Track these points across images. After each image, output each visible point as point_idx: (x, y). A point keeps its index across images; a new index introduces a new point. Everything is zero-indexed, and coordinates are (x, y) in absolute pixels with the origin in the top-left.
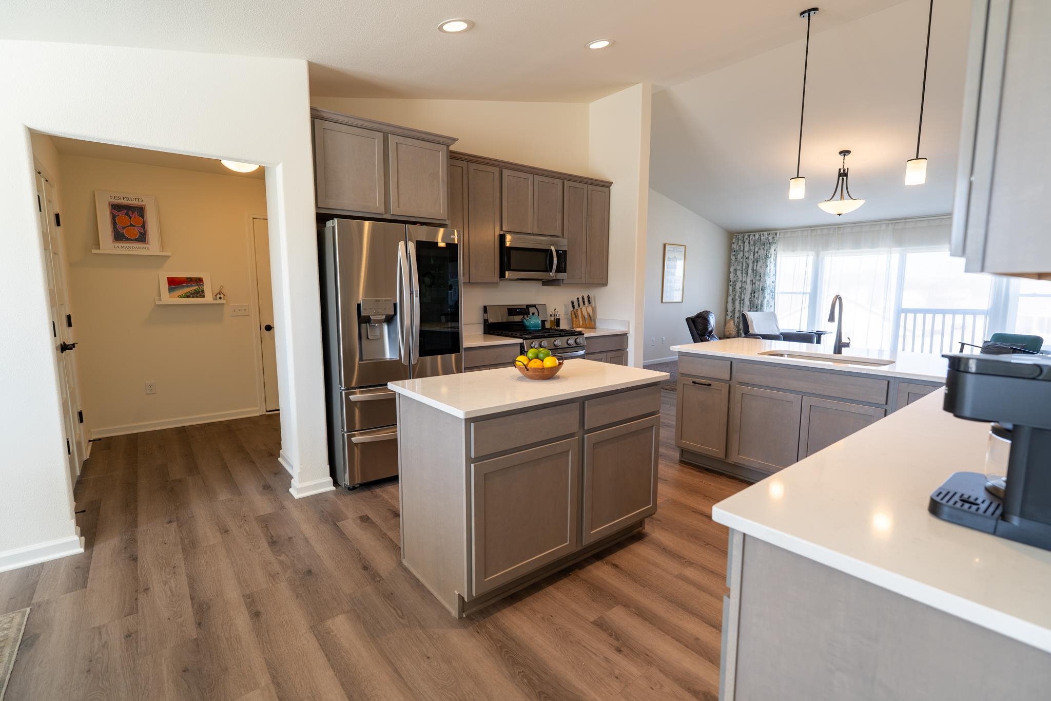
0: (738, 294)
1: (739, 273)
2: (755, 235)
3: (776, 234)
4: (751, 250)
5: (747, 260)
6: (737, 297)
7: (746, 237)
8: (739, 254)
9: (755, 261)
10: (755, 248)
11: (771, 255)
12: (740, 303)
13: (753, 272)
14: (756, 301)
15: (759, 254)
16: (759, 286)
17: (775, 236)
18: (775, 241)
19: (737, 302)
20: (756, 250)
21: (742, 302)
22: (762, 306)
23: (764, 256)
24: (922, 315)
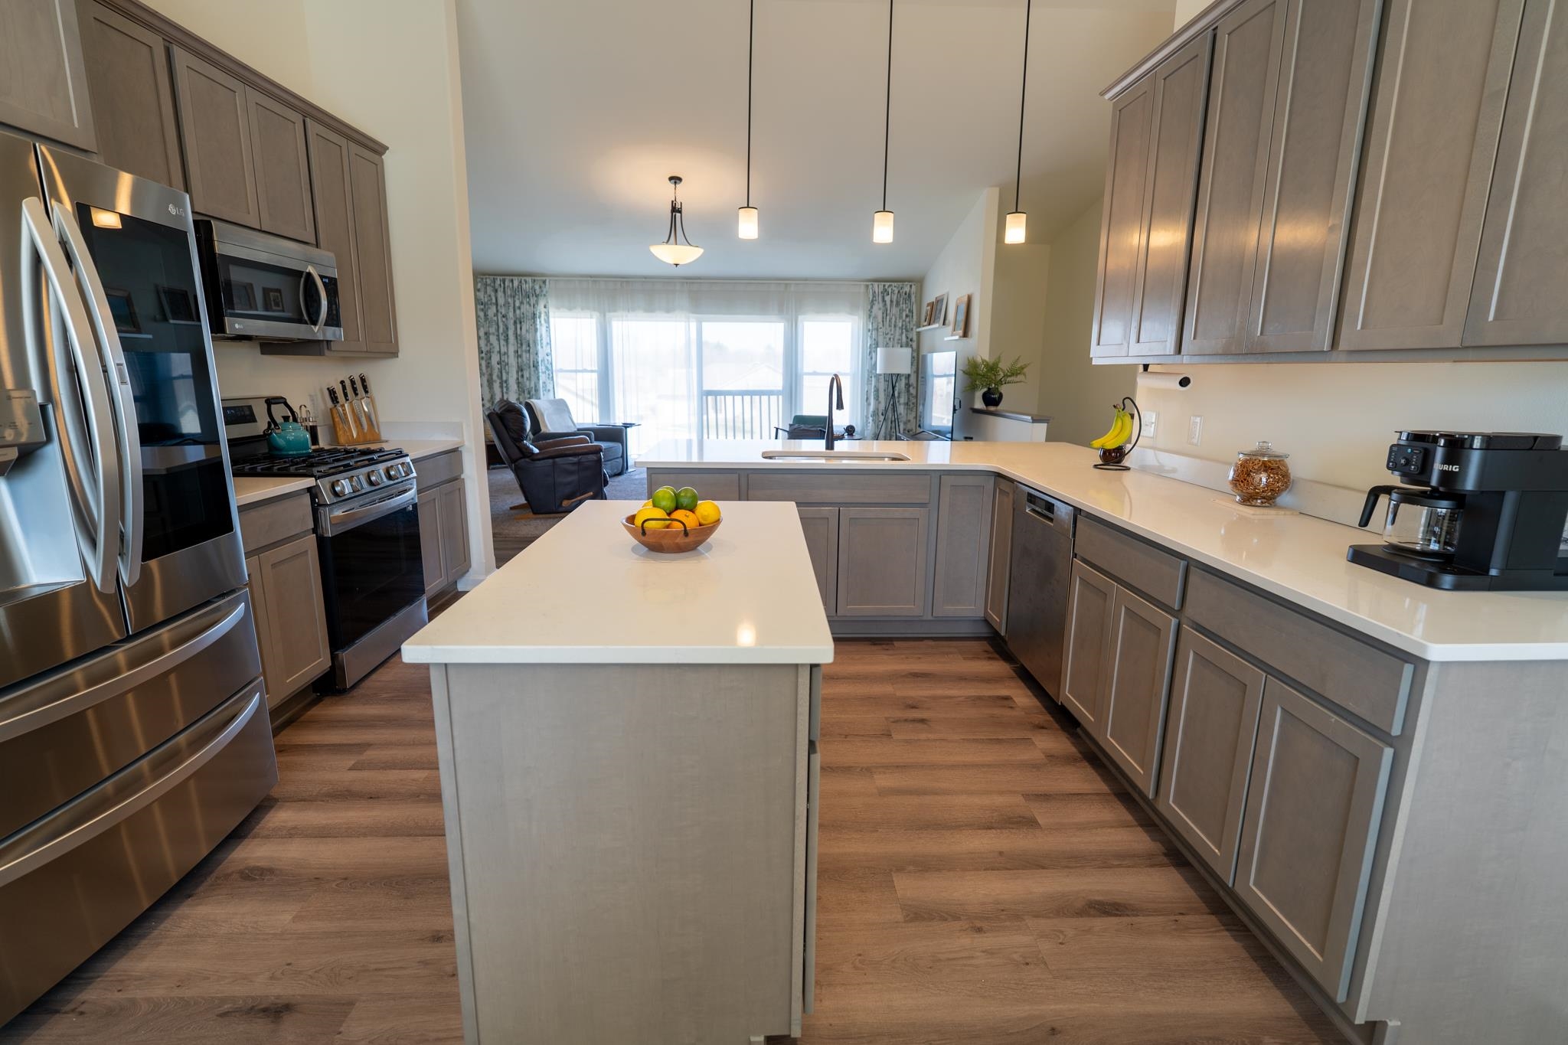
0: (496, 373)
1: (493, 339)
2: (512, 281)
3: (544, 282)
4: (509, 303)
5: (504, 319)
6: (495, 377)
7: (498, 282)
8: (489, 308)
9: (518, 322)
10: (514, 302)
11: (540, 313)
12: (501, 387)
13: (516, 337)
14: (527, 383)
15: (522, 310)
16: (529, 360)
17: (543, 286)
18: (544, 292)
19: (496, 386)
20: (517, 304)
21: (505, 385)
22: (537, 390)
23: (530, 315)
24: (731, 397)
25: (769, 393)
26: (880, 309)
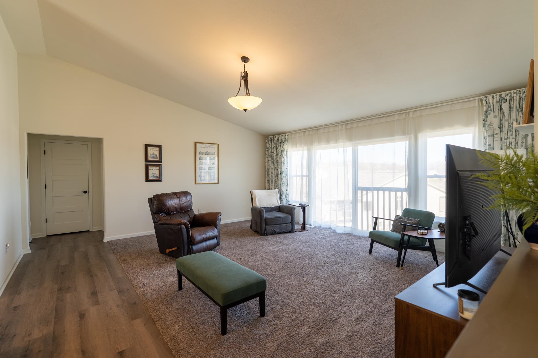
2: (276, 137)
5: (273, 154)
7: (272, 138)
8: (269, 150)
9: (277, 154)
10: (276, 146)
11: (284, 150)
13: (276, 161)
15: (278, 149)
16: (279, 171)
17: (285, 137)
18: (286, 140)
23: (281, 151)
25: (396, 190)
26: (495, 117)
